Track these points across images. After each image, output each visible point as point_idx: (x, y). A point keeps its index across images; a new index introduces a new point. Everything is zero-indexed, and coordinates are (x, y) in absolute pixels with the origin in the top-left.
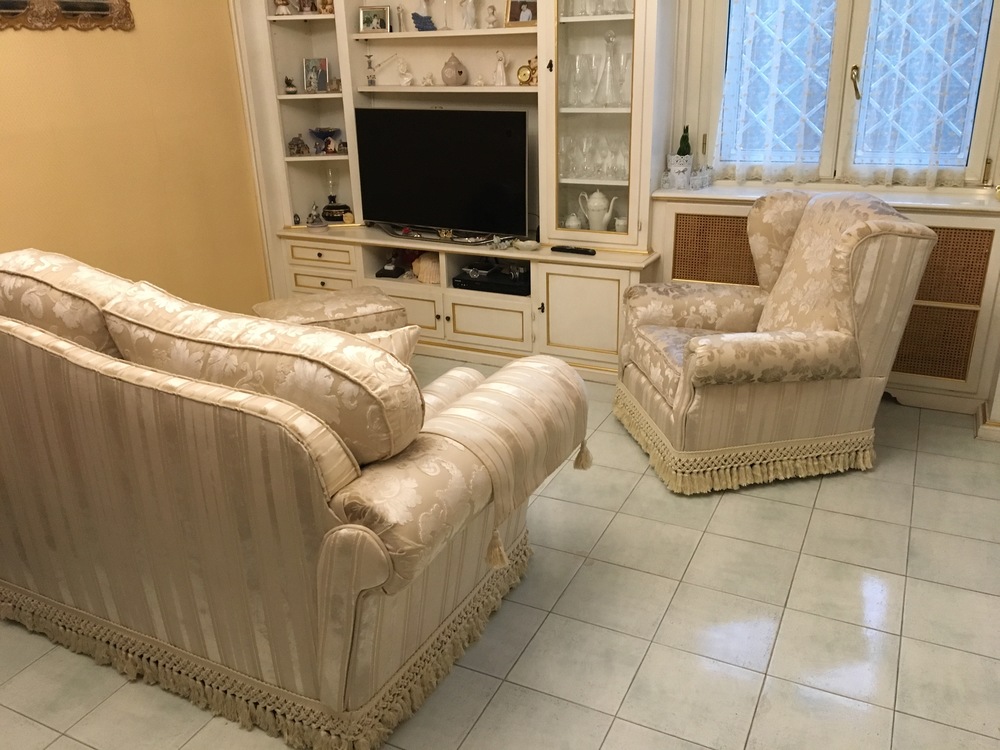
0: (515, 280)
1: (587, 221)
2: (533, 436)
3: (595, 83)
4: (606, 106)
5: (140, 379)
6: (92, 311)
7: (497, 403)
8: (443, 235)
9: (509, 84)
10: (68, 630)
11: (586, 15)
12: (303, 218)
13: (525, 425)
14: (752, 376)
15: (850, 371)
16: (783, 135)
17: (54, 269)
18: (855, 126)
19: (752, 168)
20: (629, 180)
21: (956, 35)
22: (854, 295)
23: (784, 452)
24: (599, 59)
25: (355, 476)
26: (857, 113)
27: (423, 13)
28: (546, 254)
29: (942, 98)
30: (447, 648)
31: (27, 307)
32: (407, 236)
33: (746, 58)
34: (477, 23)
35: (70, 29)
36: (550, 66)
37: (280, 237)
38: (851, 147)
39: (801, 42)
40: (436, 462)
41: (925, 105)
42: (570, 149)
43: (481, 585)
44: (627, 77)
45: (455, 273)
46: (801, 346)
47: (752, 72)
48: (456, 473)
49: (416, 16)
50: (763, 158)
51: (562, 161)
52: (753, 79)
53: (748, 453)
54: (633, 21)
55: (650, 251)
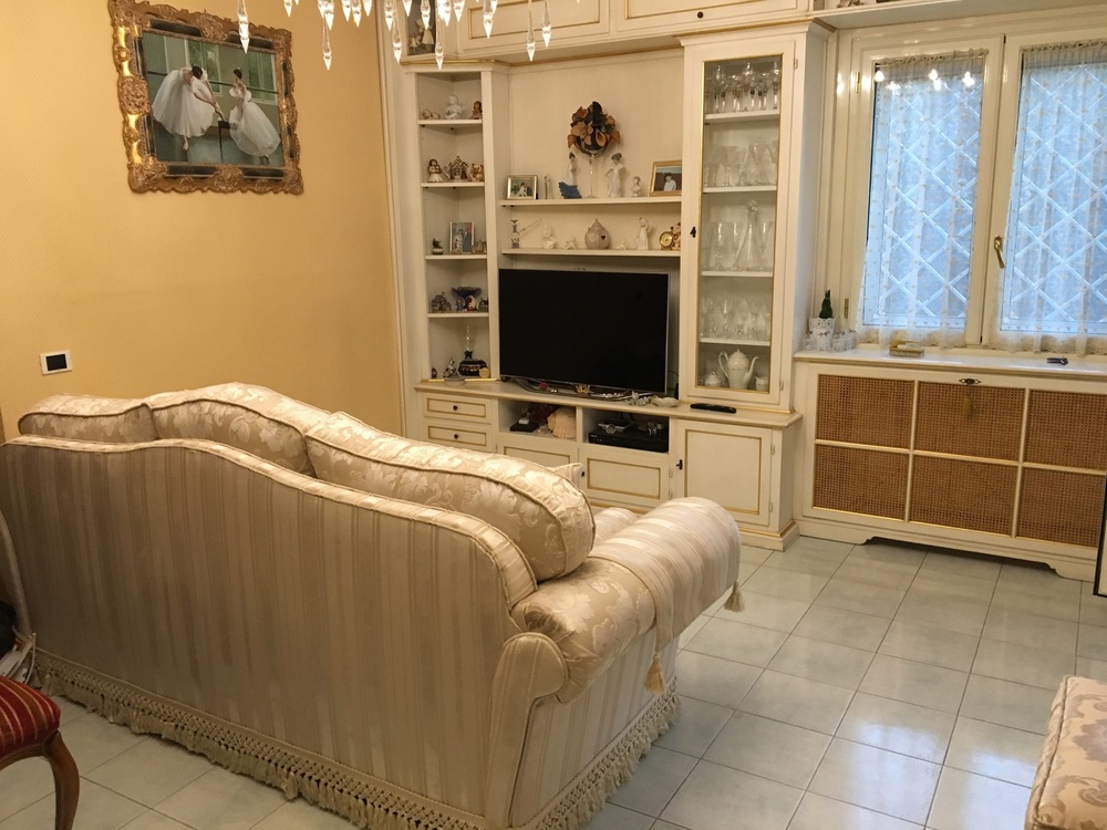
0: (652, 436)
1: (727, 380)
2: (691, 567)
3: (737, 249)
4: (748, 270)
5: (339, 497)
6: (296, 437)
7: (657, 536)
8: (580, 390)
9: (650, 249)
10: (230, 749)
11: (729, 186)
12: (440, 373)
13: (684, 557)
16: (926, 302)
17: (261, 400)
18: (1000, 294)
19: (896, 332)
20: (771, 340)
21: (1099, 209)
24: (740, 227)
25: (532, 590)
26: (1001, 281)
27: (569, 183)
28: (686, 411)
29: (1087, 268)
30: (601, 782)
31: (235, 433)
32: (543, 391)
33: (888, 228)
34: (621, 193)
35: (249, 192)
36: (693, 232)
37: (417, 390)
38: (997, 314)
39: (943, 213)
40: (606, 581)
41: (1069, 274)
42: (711, 311)
43: (633, 724)
44: (769, 244)
45: (590, 429)
47: (893, 240)
48: (624, 594)
49: (562, 185)
50: (908, 323)
51: (702, 322)
52: (895, 247)
54: (776, 192)
55: (793, 411)
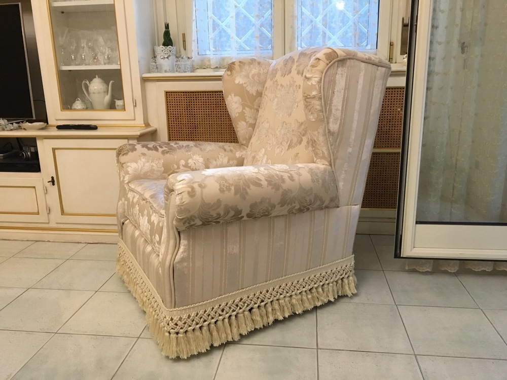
0: (26, 158)
1: (91, 103)
14: (240, 212)
15: (332, 200)
16: (243, 39)
22: (328, 123)
23: (280, 291)
46: (286, 176)
53: (245, 298)
55: (147, 125)
